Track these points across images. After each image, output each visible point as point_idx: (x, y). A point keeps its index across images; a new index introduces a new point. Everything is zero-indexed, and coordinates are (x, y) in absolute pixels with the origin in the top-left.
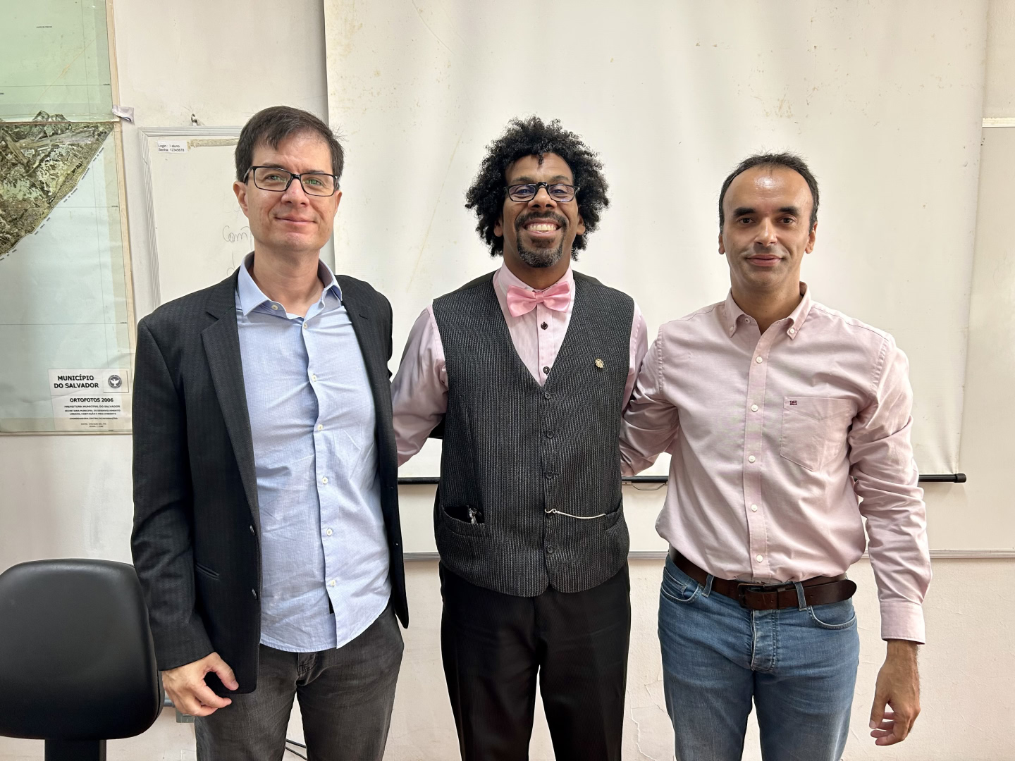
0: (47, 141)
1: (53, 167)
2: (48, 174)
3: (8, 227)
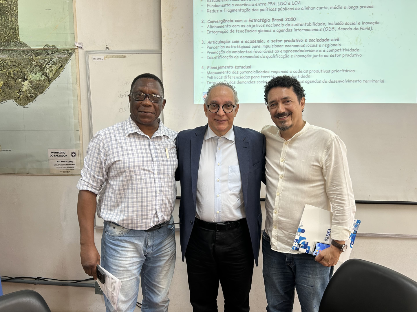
0: (49, 56)
1: (51, 67)
2: (49, 70)
3: (33, 91)
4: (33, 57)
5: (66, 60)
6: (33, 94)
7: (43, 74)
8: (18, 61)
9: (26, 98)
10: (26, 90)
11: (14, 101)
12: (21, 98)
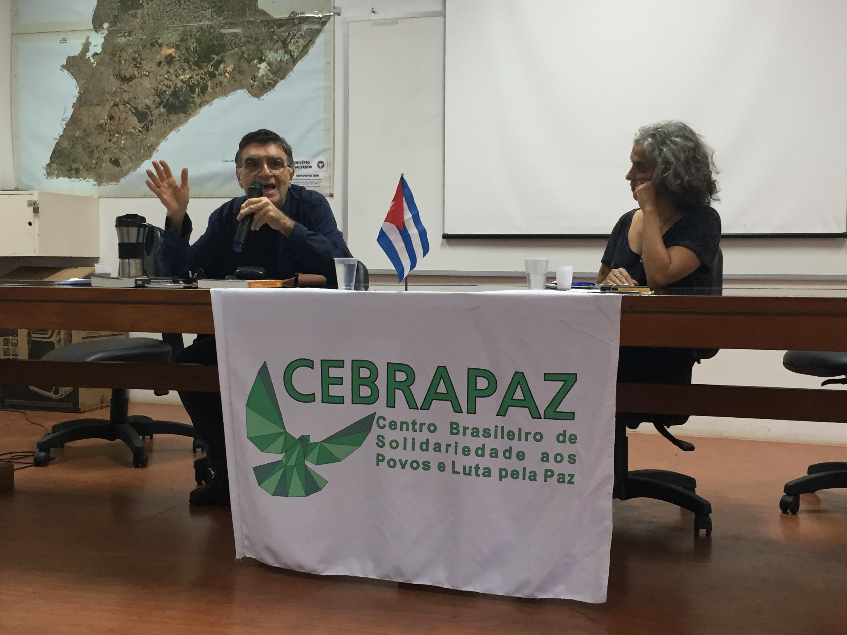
0: (296, 28)
1: (297, 42)
2: (294, 46)
3: (271, 76)
4: (275, 29)
5: (318, 32)
6: (271, 80)
7: (286, 52)
8: (254, 36)
9: (262, 87)
10: (263, 76)
11: (247, 91)
12: (255, 87)
